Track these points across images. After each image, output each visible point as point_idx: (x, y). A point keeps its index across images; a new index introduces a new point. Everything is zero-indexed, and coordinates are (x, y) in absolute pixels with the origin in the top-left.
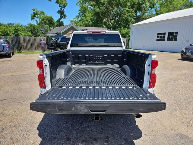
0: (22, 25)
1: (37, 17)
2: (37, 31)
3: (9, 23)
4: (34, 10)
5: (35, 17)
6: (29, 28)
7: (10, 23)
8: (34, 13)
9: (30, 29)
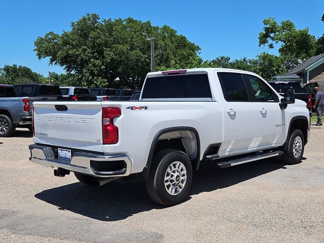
0: (244, 59)
1: (273, 39)
2: (277, 70)
3: (220, 58)
4: (265, 22)
5: (268, 39)
6: (260, 64)
7: (222, 58)
8: (267, 29)
9: (261, 68)
